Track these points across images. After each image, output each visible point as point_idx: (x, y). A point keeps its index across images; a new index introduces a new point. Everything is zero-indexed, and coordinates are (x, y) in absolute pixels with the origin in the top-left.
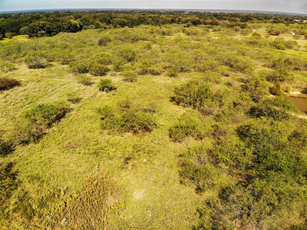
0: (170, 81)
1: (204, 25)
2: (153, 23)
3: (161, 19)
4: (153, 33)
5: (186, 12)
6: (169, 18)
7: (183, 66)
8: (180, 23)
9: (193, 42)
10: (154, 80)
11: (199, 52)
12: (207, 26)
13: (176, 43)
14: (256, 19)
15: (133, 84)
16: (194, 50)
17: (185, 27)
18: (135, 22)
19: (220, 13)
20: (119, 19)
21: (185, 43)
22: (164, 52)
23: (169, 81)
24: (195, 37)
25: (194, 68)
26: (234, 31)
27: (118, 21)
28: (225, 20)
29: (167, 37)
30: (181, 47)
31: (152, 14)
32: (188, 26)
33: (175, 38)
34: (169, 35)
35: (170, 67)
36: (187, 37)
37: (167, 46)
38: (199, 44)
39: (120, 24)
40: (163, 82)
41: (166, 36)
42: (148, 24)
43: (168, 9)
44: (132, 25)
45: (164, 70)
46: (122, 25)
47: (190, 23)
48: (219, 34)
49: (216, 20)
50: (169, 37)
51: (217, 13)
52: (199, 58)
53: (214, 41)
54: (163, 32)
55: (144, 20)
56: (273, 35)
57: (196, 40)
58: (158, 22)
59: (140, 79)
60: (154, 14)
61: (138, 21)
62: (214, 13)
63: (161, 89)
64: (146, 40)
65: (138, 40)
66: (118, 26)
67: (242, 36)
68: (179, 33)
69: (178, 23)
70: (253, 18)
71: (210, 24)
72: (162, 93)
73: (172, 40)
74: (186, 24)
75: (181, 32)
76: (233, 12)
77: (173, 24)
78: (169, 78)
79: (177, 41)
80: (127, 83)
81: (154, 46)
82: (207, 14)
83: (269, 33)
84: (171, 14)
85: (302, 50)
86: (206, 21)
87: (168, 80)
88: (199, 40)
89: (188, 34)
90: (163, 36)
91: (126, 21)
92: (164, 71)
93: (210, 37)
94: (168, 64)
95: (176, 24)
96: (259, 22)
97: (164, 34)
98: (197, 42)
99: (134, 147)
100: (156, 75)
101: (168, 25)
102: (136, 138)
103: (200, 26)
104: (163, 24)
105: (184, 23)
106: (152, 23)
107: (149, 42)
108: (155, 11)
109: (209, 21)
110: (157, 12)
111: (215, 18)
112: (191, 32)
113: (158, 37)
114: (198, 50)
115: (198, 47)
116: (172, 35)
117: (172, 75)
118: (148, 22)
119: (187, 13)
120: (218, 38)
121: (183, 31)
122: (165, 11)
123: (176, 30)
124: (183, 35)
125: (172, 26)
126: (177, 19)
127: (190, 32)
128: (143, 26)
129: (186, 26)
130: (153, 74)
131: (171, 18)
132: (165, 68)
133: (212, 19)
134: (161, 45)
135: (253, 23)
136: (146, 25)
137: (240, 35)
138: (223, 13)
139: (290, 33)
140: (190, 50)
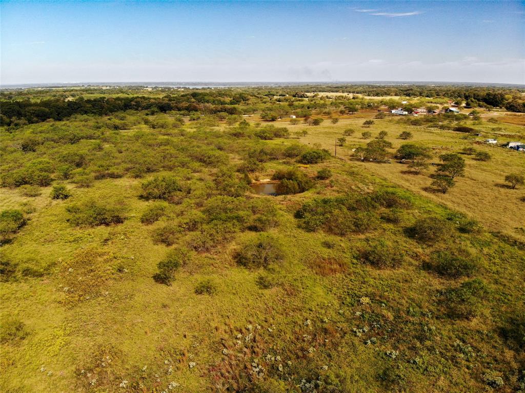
0: (136, 182)
1: (177, 112)
2: (95, 111)
3: (107, 104)
4: (100, 128)
5: (147, 87)
6: (120, 102)
7: (150, 166)
8: (140, 108)
9: (161, 137)
10: (116, 183)
11: (168, 150)
12: (182, 112)
13: (137, 140)
14: (254, 97)
15: (90, 189)
16: (162, 147)
17: (147, 115)
18: (65, 111)
19: (203, 89)
20: (35, 108)
21: (150, 139)
22: (121, 152)
23: (134, 183)
24: (163, 130)
25: (163, 167)
26: (218, 119)
27: (34, 111)
28: (208, 102)
29: (123, 132)
30: (144, 144)
31: (89, 93)
32: (153, 114)
33: (134, 133)
34: (125, 129)
35: (134, 168)
36: (152, 130)
37: (124, 145)
38: (168, 140)
39: (37, 116)
40: (127, 184)
41: (121, 131)
42: (86, 113)
43: (114, 83)
44: (58, 115)
45: (126, 172)
46: (41, 117)
47: (156, 109)
48: (196, 124)
49: (194, 104)
50: (126, 132)
51: (197, 89)
52: (169, 156)
53: (189, 136)
54: (115, 125)
55: (79, 107)
56: (268, 121)
57: (164, 135)
58: (103, 109)
59: (98, 184)
60: (91, 93)
61: (68, 109)
62: (193, 89)
63: (126, 190)
64: (90, 139)
65: (80, 139)
66: (35, 119)
67: (227, 126)
68: (139, 126)
69: (137, 109)
70: (250, 97)
71: (186, 109)
72: (129, 194)
73: (131, 137)
74: (149, 110)
75: (143, 123)
76: (223, 87)
77: (128, 111)
78: (134, 179)
79: (137, 137)
80: (82, 189)
81: (106, 146)
82: (183, 91)
83: (263, 120)
84: (122, 92)
85: (293, 138)
86: (180, 105)
87: (133, 181)
88: (168, 135)
89: (154, 127)
90: (116, 131)
91: (47, 110)
92: (126, 174)
93: (184, 130)
94: (129, 166)
95: (133, 111)
96: (256, 103)
97: (116, 128)
98: (166, 137)
99: (109, 234)
100: (117, 178)
101: (121, 114)
102: (109, 229)
103: (171, 112)
104: (112, 111)
105: (145, 109)
106: (93, 111)
107: (98, 141)
108: (92, 88)
109: (185, 104)
110: (96, 90)
111: (193, 100)
112: (157, 124)
113: (109, 133)
114: (166, 147)
115: (167, 143)
116: (129, 129)
117: (137, 177)
118: (85, 109)
119: (150, 90)
120: (195, 130)
121: (146, 122)
122: (110, 87)
123: (134, 120)
124: (145, 128)
125: (127, 116)
126: (133, 103)
127: (155, 123)
128: (80, 117)
129: (149, 113)
130: (114, 178)
131: (123, 101)
132: (127, 170)
133: (188, 100)
134: (115, 144)
135: (248, 104)
136: (82, 115)
137: (224, 125)
138: (208, 88)
139: (290, 117)
140: (157, 148)
